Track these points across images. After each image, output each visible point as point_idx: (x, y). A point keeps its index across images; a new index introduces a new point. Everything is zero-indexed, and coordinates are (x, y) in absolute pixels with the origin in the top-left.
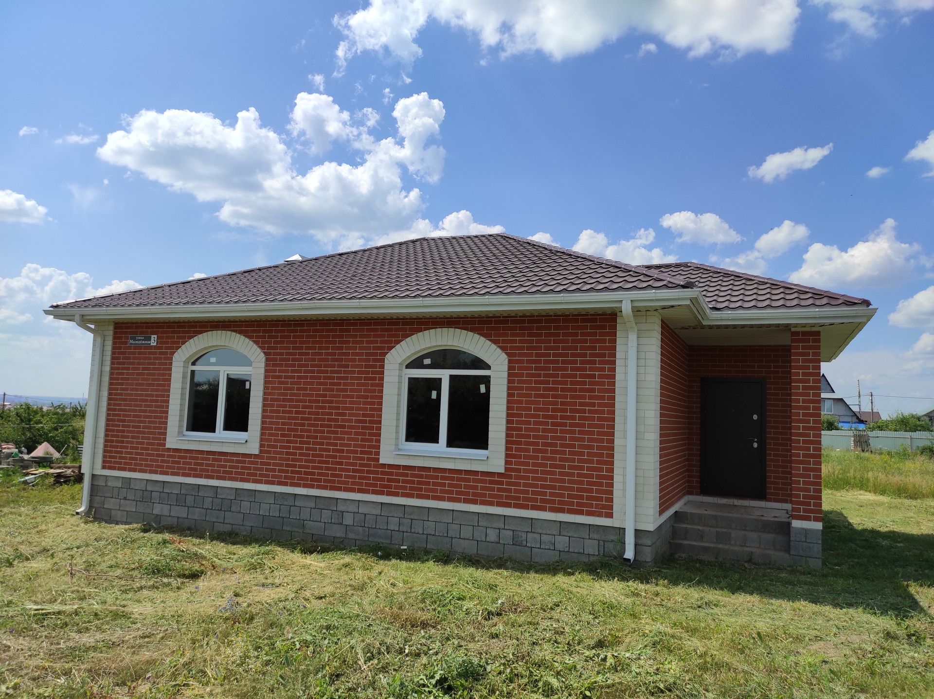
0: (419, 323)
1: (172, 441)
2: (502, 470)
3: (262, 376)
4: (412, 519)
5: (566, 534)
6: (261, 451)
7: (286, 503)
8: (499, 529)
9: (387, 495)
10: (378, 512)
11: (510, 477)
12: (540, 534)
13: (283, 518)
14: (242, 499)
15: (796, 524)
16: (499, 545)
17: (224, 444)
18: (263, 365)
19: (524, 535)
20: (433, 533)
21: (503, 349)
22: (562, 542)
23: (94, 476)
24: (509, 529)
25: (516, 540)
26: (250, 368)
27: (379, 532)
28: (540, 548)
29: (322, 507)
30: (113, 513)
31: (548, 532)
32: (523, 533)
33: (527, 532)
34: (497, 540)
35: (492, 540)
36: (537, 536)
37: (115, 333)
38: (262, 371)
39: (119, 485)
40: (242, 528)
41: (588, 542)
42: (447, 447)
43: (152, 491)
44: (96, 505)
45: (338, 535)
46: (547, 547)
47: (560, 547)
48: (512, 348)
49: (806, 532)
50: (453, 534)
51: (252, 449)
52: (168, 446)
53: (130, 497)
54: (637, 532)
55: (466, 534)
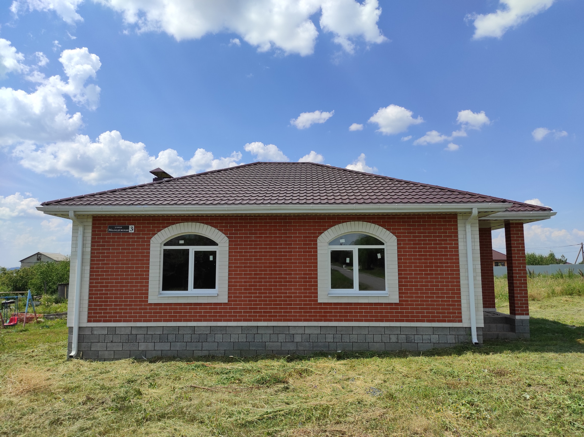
1: (154, 299)
2: (398, 302)
4: (342, 334)
5: (437, 333)
6: (229, 301)
7: (251, 332)
8: (398, 334)
9: (324, 321)
10: (319, 332)
11: (403, 305)
12: (422, 335)
13: (249, 342)
14: (216, 333)
15: (518, 317)
16: (398, 343)
18: (228, 245)
19: (413, 337)
20: (356, 341)
21: (393, 233)
22: (435, 338)
23: (80, 328)
24: (404, 334)
25: (408, 340)
26: (215, 247)
27: (320, 344)
28: (423, 343)
29: (278, 333)
30: (101, 353)
31: (427, 334)
32: (412, 335)
33: (414, 334)
34: (397, 341)
35: (394, 341)
36: (420, 336)
37: (93, 224)
39: (104, 332)
40: (217, 351)
41: (449, 337)
42: (359, 290)
43: (137, 335)
45: (291, 349)
46: (426, 342)
47: (433, 341)
48: (398, 233)
49: (522, 321)
50: (369, 340)
51: (222, 300)
52: (150, 302)
53: (116, 341)
54: (477, 328)
55: (377, 339)
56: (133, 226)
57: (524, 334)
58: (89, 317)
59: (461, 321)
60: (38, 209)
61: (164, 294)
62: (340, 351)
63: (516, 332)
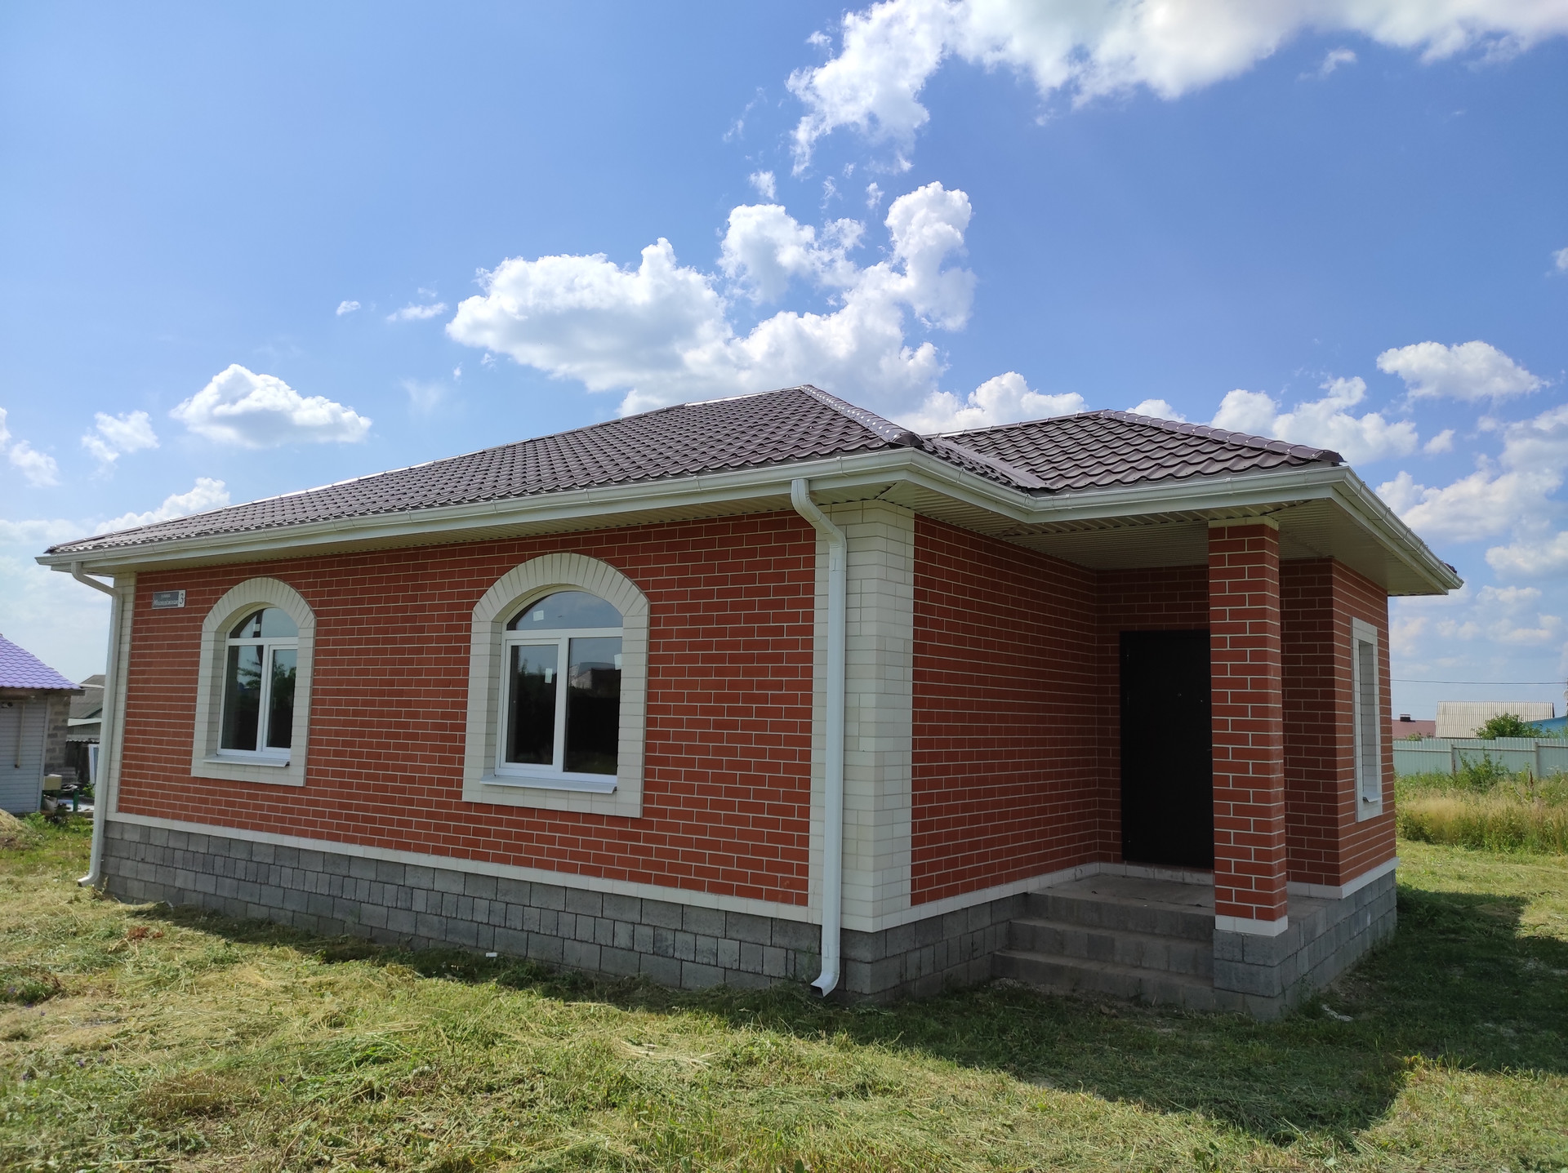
0: (522, 547)
1: (201, 767)
2: (637, 814)
3: (310, 652)
4: (507, 903)
5: (735, 935)
6: (306, 781)
7: (338, 871)
8: (633, 923)
9: (473, 859)
10: (457, 888)
11: (650, 825)
12: (696, 934)
13: (334, 897)
14: (282, 863)
15: (1224, 923)
16: (632, 953)
17: (262, 770)
18: (311, 633)
19: (670, 936)
20: (537, 930)
21: (642, 586)
22: (728, 950)
23: (107, 824)
24: (648, 925)
25: (658, 945)
26: (295, 640)
27: (462, 925)
28: (694, 962)
29: (385, 879)
30: (130, 884)
31: (708, 932)
32: (669, 932)
33: (676, 930)
34: (630, 945)
35: (623, 944)
36: (689, 938)
37: (138, 589)
38: (310, 643)
39: (137, 838)
40: (282, 913)
41: (770, 952)
42: (564, 771)
43: (174, 849)
44: (111, 871)
45: (406, 929)
46: (705, 960)
47: (725, 960)
48: (657, 584)
50: (565, 931)
51: (297, 778)
52: (194, 773)
53: (149, 859)
54: (845, 933)
55: (584, 932)
56: (184, 592)
57: (1245, 997)
58: (121, 800)
59: (803, 901)
60: (41, 561)
61: (227, 757)
62: (494, 955)
63: (1216, 985)
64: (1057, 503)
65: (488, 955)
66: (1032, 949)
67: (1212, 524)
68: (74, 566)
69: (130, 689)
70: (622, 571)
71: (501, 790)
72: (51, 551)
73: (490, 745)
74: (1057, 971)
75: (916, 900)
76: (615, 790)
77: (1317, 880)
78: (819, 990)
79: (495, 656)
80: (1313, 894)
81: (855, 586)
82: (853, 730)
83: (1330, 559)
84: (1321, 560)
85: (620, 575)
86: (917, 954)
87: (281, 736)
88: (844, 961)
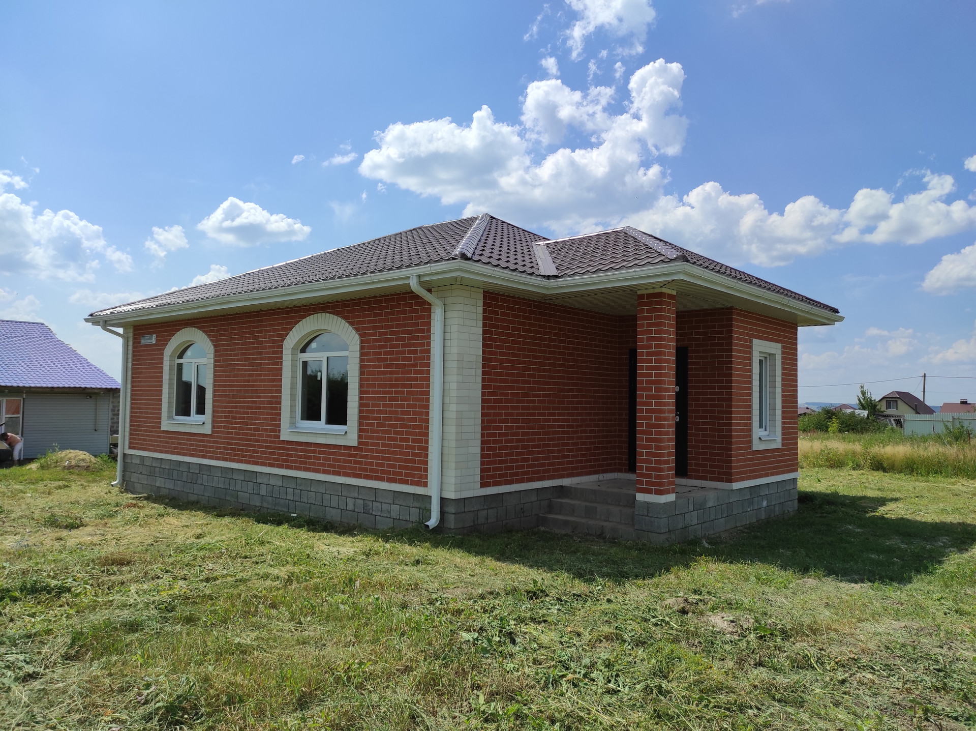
0: (305, 310)
1: (165, 425)
3: (212, 366)
4: (301, 490)
6: (212, 431)
7: (227, 476)
8: (355, 498)
9: (286, 468)
10: (279, 483)
11: (361, 450)
12: (381, 503)
13: (226, 489)
14: (203, 473)
15: (640, 497)
16: (354, 513)
17: (193, 426)
18: (212, 356)
19: (370, 504)
20: (314, 503)
21: (357, 330)
22: (395, 510)
23: (125, 455)
24: (361, 499)
25: (365, 508)
26: (205, 360)
27: (282, 501)
28: (380, 516)
29: (248, 480)
30: (135, 484)
31: (386, 501)
32: (370, 502)
33: (373, 501)
34: (353, 509)
35: (350, 509)
36: (379, 504)
37: (134, 335)
38: (212, 361)
39: (138, 462)
40: (203, 497)
41: (412, 510)
42: (326, 424)
43: (155, 467)
44: (127, 479)
45: (257, 504)
46: (385, 515)
47: (394, 515)
48: (364, 328)
49: (648, 505)
50: (326, 503)
51: (207, 430)
52: (163, 428)
53: (144, 472)
54: (443, 500)
55: (334, 504)
56: (155, 335)
57: (649, 534)
58: (130, 443)
59: (425, 485)
60: (87, 320)
61: (177, 420)
62: (295, 515)
63: (636, 528)
64: (559, 283)
65: (292, 515)
66: (560, 514)
67: (639, 292)
68: (101, 323)
69: (132, 386)
70: (348, 322)
71: (297, 434)
72: (91, 315)
73: (293, 411)
74: (566, 523)
75: (483, 485)
76: (346, 433)
77: (721, 480)
78: (428, 526)
79: (294, 366)
80: (719, 487)
81: (448, 328)
82: (447, 400)
83: (732, 308)
84: (727, 308)
85: (347, 324)
86: (486, 512)
87: (201, 410)
88: (442, 513)
